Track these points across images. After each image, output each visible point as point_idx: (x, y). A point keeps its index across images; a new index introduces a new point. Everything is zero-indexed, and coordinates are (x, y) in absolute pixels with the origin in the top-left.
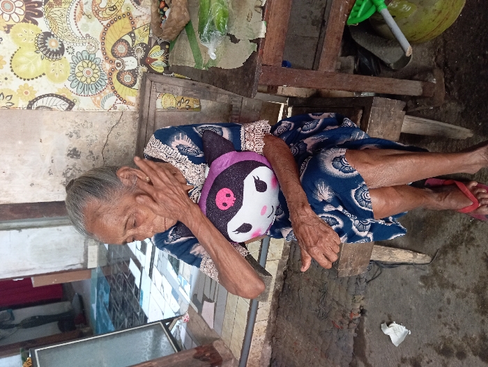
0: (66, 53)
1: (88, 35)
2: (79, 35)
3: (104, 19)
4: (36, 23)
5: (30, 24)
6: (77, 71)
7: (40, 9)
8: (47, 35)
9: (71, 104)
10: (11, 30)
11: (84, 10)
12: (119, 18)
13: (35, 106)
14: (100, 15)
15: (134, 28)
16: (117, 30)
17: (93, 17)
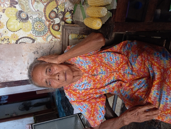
1: (38, 10)
2: (34, 10)
3: (45, 2)
4: (15, 7)
5: (13, 8)
6: (35, 26)
10: (5, 11)
14: (43, 1)
15: (58, 5)
16: (50, 7)
17: (40, 2)
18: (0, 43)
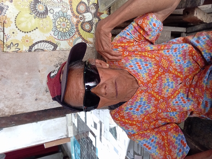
0: (49, 13)
1: (61, 1)
6: (57, 24)
8: (36, 2)
9: (56, 46)
13: (33, 49)
18: (5, 50)
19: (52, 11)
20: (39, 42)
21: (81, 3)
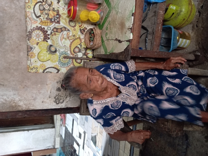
0: (57, 52)
1: (65, 46)
2: (62, 45)
3: (71, 40)
4: (47, 41)
5: (45, 42)
6: (61, 58)
7: (49, 37)
8: (51, 46)
9: (58, 70)
10: (38, 44)
11: (64, 37)
12: (76, 39)
13: (45, 71)
14: (70, 38)
15: (81, 42)
16: (75, 43)
17: (67, 39)
18: (29, 71)
19: (59, 51)
20: (49, 68)
21: (76, 47)
